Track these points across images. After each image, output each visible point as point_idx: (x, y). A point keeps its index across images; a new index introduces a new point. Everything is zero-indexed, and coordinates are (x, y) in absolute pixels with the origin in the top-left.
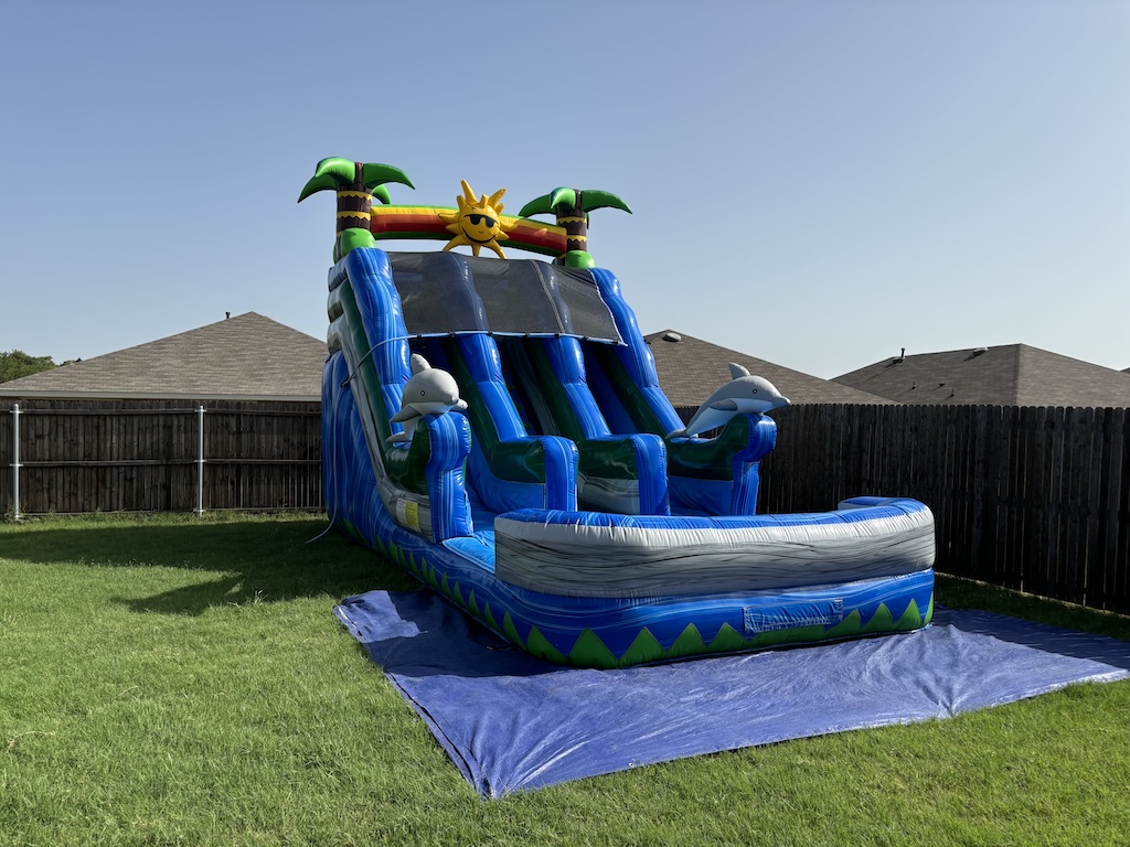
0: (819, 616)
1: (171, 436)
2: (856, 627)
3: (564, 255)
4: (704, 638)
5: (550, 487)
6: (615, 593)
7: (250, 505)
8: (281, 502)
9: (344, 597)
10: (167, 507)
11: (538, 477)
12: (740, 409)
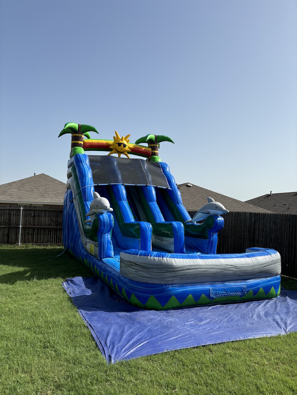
0: (238, 292)
1: (11, 217)
2: (252, 296)
3: (150, 157)
4: (195, 300)
5: (142, 240)
6: (163, 282)
7: (37, 242)
8: (48, 241)
9: (66, 278)
10: (8, 242)
11: (138, 236)
12: (211, 214)
